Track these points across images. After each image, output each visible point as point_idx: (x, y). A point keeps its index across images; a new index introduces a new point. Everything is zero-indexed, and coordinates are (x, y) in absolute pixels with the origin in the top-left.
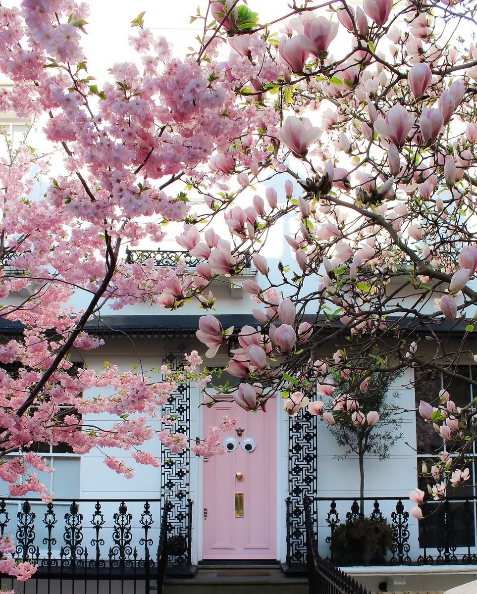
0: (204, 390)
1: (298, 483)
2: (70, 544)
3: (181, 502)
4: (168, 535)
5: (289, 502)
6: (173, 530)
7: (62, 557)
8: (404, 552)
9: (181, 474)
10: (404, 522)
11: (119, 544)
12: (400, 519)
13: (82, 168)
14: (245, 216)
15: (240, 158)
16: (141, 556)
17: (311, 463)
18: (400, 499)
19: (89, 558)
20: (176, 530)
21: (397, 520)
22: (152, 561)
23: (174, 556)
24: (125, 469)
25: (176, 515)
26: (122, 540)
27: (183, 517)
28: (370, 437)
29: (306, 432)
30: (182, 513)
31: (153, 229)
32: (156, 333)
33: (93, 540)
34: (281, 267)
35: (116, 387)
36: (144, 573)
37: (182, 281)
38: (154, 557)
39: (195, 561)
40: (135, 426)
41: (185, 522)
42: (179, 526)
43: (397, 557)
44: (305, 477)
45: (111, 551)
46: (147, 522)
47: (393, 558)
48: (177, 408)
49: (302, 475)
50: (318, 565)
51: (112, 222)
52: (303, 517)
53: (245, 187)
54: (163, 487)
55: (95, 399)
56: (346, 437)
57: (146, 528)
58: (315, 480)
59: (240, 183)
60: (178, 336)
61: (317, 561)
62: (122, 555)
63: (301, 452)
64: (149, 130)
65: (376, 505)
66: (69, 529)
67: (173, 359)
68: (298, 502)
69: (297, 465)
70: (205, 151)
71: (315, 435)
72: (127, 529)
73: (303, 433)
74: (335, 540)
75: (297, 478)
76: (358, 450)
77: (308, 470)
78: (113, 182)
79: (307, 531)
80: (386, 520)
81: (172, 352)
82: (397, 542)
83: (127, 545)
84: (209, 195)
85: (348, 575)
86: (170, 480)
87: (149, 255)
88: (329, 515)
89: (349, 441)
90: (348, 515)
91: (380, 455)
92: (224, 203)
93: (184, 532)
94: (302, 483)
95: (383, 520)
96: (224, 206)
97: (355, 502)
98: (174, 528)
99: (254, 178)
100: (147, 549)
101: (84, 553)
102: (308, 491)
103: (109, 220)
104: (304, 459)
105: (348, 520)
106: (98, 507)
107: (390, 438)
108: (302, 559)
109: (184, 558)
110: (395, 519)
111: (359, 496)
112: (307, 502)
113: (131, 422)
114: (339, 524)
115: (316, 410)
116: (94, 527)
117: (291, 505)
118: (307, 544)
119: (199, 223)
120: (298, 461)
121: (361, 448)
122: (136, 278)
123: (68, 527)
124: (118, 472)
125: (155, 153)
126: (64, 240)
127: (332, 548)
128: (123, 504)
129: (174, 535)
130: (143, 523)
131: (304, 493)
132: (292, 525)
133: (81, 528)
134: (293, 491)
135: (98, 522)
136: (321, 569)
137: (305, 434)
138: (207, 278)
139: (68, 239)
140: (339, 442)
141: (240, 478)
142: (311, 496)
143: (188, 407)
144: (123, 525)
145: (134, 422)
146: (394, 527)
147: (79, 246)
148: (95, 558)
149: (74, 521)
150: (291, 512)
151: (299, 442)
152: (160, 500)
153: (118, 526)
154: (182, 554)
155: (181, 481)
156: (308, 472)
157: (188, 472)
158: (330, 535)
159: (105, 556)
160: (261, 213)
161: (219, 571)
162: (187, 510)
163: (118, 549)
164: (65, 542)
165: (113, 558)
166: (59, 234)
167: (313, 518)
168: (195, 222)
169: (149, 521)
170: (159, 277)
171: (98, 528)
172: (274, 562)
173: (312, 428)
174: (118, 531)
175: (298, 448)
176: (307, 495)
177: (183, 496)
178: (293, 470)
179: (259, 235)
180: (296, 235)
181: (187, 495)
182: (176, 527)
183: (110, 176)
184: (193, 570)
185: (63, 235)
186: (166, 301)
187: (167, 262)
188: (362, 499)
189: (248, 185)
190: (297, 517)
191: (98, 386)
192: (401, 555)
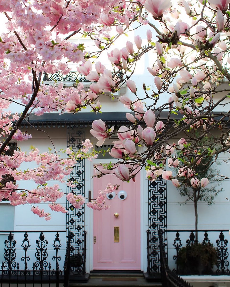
0: (95, 167)
1: (154, 220)
2: (8, 260)
3: (79, 233)
4: (71, 254)
5: (148, 232)
6: (74, 251)
7: (2, 268)
8: (225, 266)
9: (79, 215)
10: (225, 246)
11: (39, 260)
12: (222, 244)
13: (17, 28)
14: (121, 54)
15: (118, 18)
16: (54, 268)
17: (163, 207)
18: (222, 231)
19: (20, 269)
20: (76, 250)
21: (220, 245)
22: (60, 271)
23: (74, 268)
24: (45, 214)
25: (76, 241)
26: (41, 257)
27: (80, 242)
28: (201, 191)
29: (159, 187)
30: (80, 240)
31: (62, 66)
32: (63, 124)
33: (23, 257)
34: (144, 87)
35: (38, 162)
36: (56, 279)
37: (81, 95)
38: (62, 268)
39: (88, 271)
40: (51, 191)
41: (82, 245)
42: (78, 248)
43: (221, 270)
44: (159, 216)
45: (34, 264)
46: (57, 245)
47: (218, 270)
48: (77, 172)
49: (157, 215)
50: (168, 275)
51: (36, 63)
52: (158, 242)
53: (120, 34)
54: (68, 223)
55: (25, 171)
56: (185, 190)
57: (57, 249)
58: (165, 219)
59: (118, 31)
60: (77, 126)
61: (168, 272)
62: (42, 267)
63: (156, 200)
64: (60, 4)
65: (206, 235)
66: (7, 250)
67: (74, 141)
68: (154, 233)
69: (154, 209)
70: (96, 15)
71: (166, 189)
72: (44, 250)
73: (157, 188)
74: (178, 258)
75: (154, 217)
76: (193, 199)
77: (161, 212)
78: (36, 39)
79: (160, 252)
80: (212, 245)
81: (73, 136)
82: (220, 259)
83: (45, 261)
84: (97, 40)
85: (186, 281)
86: (72, 218)
87: (59, 74)
88: (175, 241)
89: (187, 193)
90: (188, 241)
91: (208, 202)
92: (107, 44)
93: (81, 252)
94: (157, 220)
95: (210, 245)
96: (107, 46)
97: (192, 233)
98: (75, 249)
99: (126, 28)
100: (57, 263)
101: (17, 266)
102: (161, 226)
103: (35, 62)
104: (158, 204)
105: (187, 245)
106: (26, 236)
107: (215, 191)
108: (157, 270)
109: (81, 269)
110: (218, 244)
111: (194, 229)
112: (161, 232)
113: (49, 188)
114: (181, 247)
115: (167, 177)
116: (23, 249)
117: (150, 234)
118: (161, 260)
119: (91, 58)
120: (155, 206)
121: (195, 197)
122: (52, 95)
123: (7, 249)
124: (40, 217)
125: (64, 17)
126: (5, 69)
127: (177, 263)
128: (42, 234)
129: (74, 254)
130: (55, 246)
131: (158, 226)
132: (151, 248)
133: (15, 250)
134: (151, 225)
135: (26, 246)
136: (171, 278)
137: (159, 189)
138: (97, 94)
139: (7, 68)
140: (181, 194)
141: (117, 217)
142: (163, 229)
143: (84, 172)
144: (42, 247)
145: (51, 188)
146: (218, 250)
147: (14, 73)
148: (24, 269)
149: (10, 245)
150: (150, 239)
151: (155, 194)
152: (65, 231)
153: (39, 248)
154: (80, 266)
155: (79, 219)
156: (161, 213)
157: (84, 213)
158: (176, 254)
159: (30, 268)
160: (131, 52)
161: (104, 277)
162: (83, 238)
163: (38, 263)
164: (5, 259)
165: (35, 269)
166: (2, 65)
167: (165, 243)
168: (88, 57)
169: (59, 245)
170: (66, 94)
171: (26, 249)
172: (139, 271)
173: (163, 185)
174: (39, 251)
175: (154, 197)
176: (161, 228)
177: (81, 229)
178: (151, 212)
179: (130, 66)
180: (154, 64)
181: (83, 228)
182: (76, 249)
183: (34, 35)
184: (87, 277)
185: (5, 66)
186: (70, 108)
187: (69, 79)
188: (197, 231)
189: (123, 33)
190: (154, 243)
191: (26, 161)
192: (223, 268)
